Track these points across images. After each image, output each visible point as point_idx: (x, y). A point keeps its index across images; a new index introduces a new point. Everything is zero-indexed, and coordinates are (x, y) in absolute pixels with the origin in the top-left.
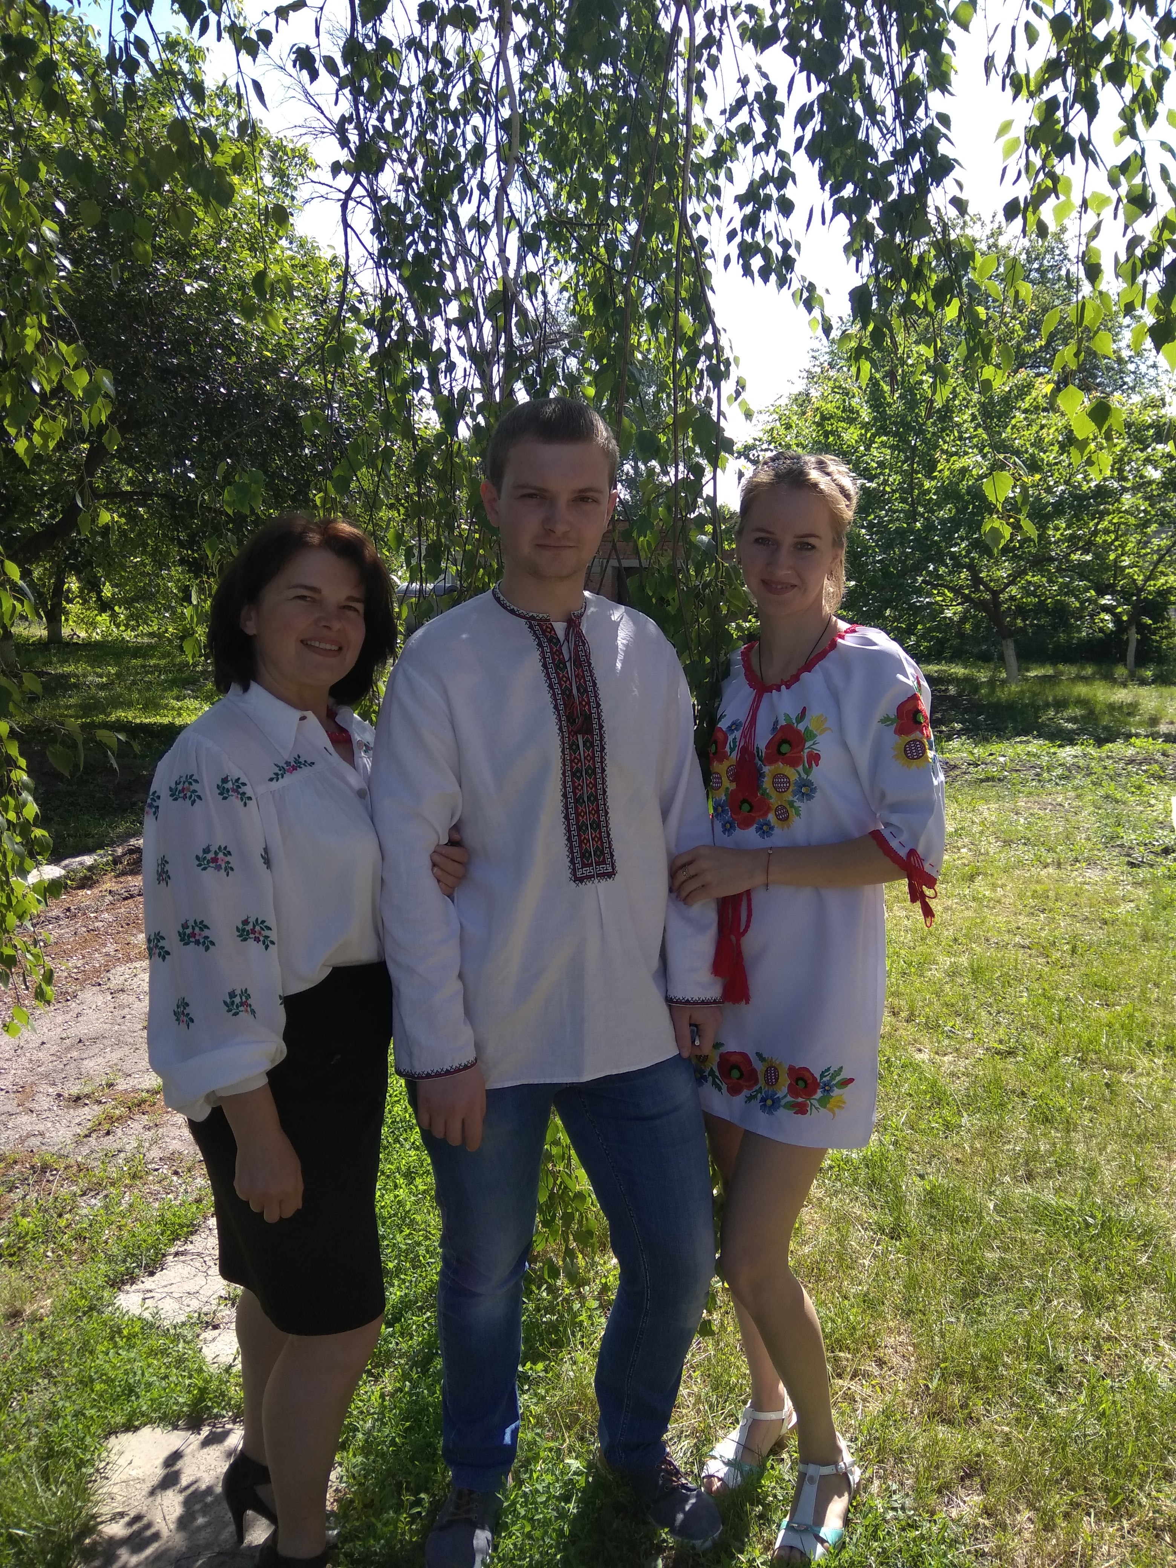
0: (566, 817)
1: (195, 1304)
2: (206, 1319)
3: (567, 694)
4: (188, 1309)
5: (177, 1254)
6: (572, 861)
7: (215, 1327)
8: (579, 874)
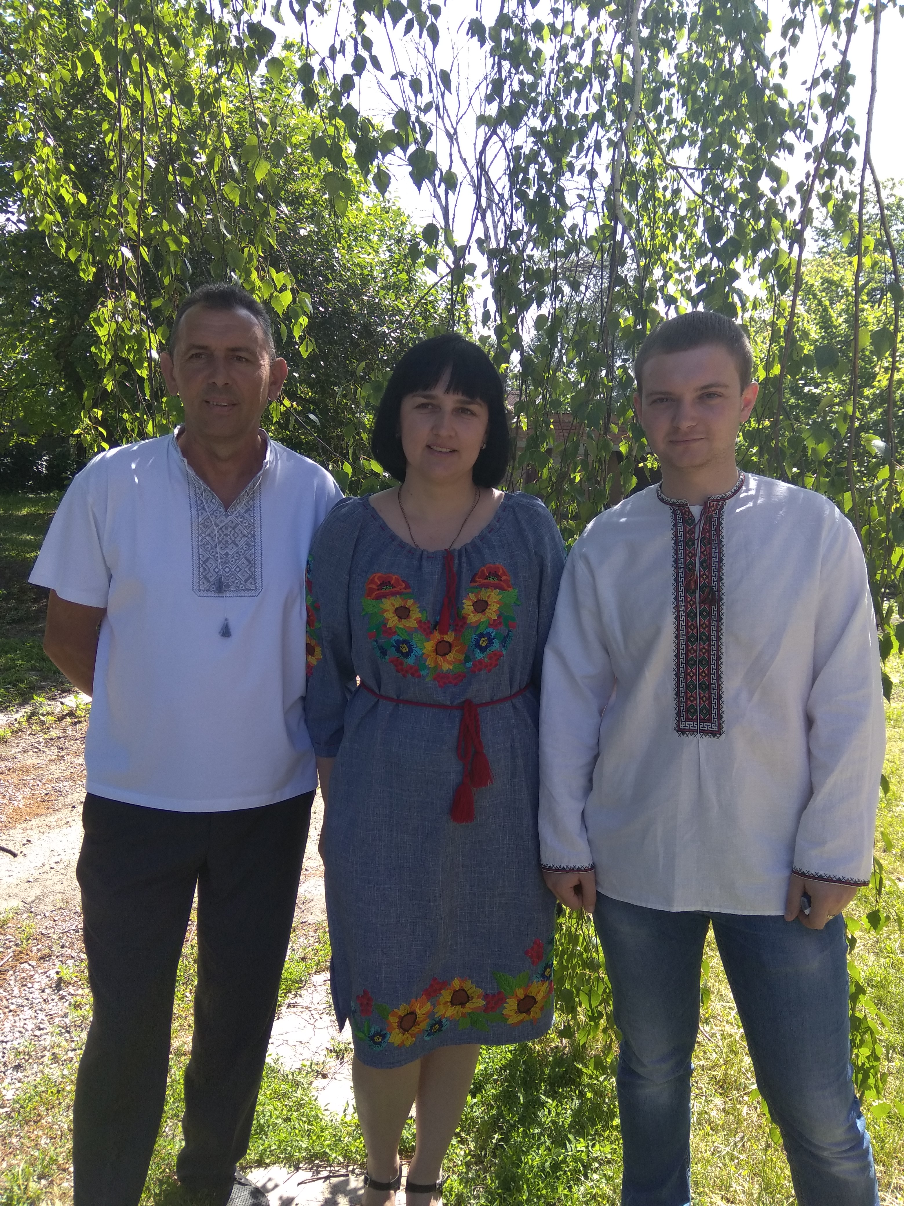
0: (677, 675)
1: (307, 1054)
2: (316, 1068)
3: (689, 568)
4: (302, 1057)
5: (289, 1006)
6: (678, 714)
7: (324, 1077)
8: (682, 726)
